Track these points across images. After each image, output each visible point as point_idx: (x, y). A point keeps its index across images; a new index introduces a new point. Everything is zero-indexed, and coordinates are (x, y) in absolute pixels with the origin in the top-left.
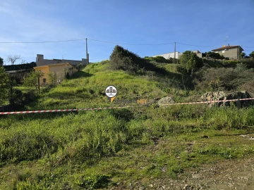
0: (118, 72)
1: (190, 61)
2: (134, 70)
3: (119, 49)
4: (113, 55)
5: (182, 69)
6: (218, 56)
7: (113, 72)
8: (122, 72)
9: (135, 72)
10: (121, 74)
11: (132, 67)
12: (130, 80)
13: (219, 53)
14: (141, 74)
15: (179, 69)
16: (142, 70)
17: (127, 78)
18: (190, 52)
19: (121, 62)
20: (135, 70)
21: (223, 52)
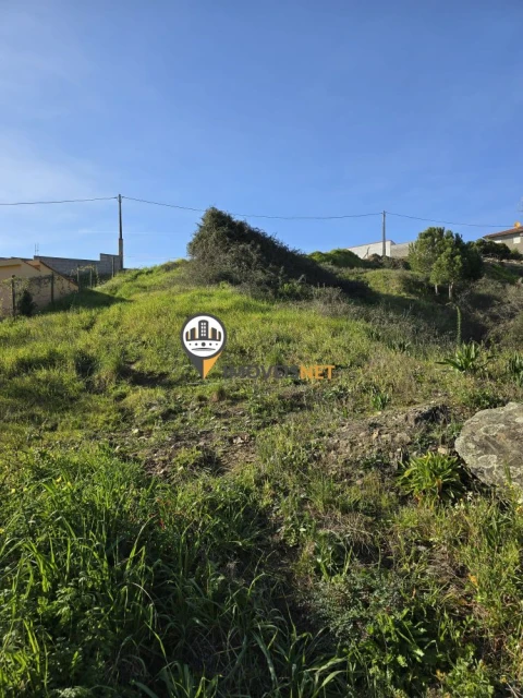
0: (212, 289)
1: (443, 260)
2: (268, 283)
3: (219, 220)
4: (200, 237)
5: (419, 285)
6: (504, 252)
7: (195, 290)
8: (228, 289)
9: (273, 291)
10: (226, 295)
11: (260, 275)
12: (257, 316)
13: (507, 242)
14: (295, 297)
15: (411, 285)
16: (297, 285)
17: (246, 308)
18: (441, 231)
19: (225, 261)
20: (272, 284)
21: (517, 240)
